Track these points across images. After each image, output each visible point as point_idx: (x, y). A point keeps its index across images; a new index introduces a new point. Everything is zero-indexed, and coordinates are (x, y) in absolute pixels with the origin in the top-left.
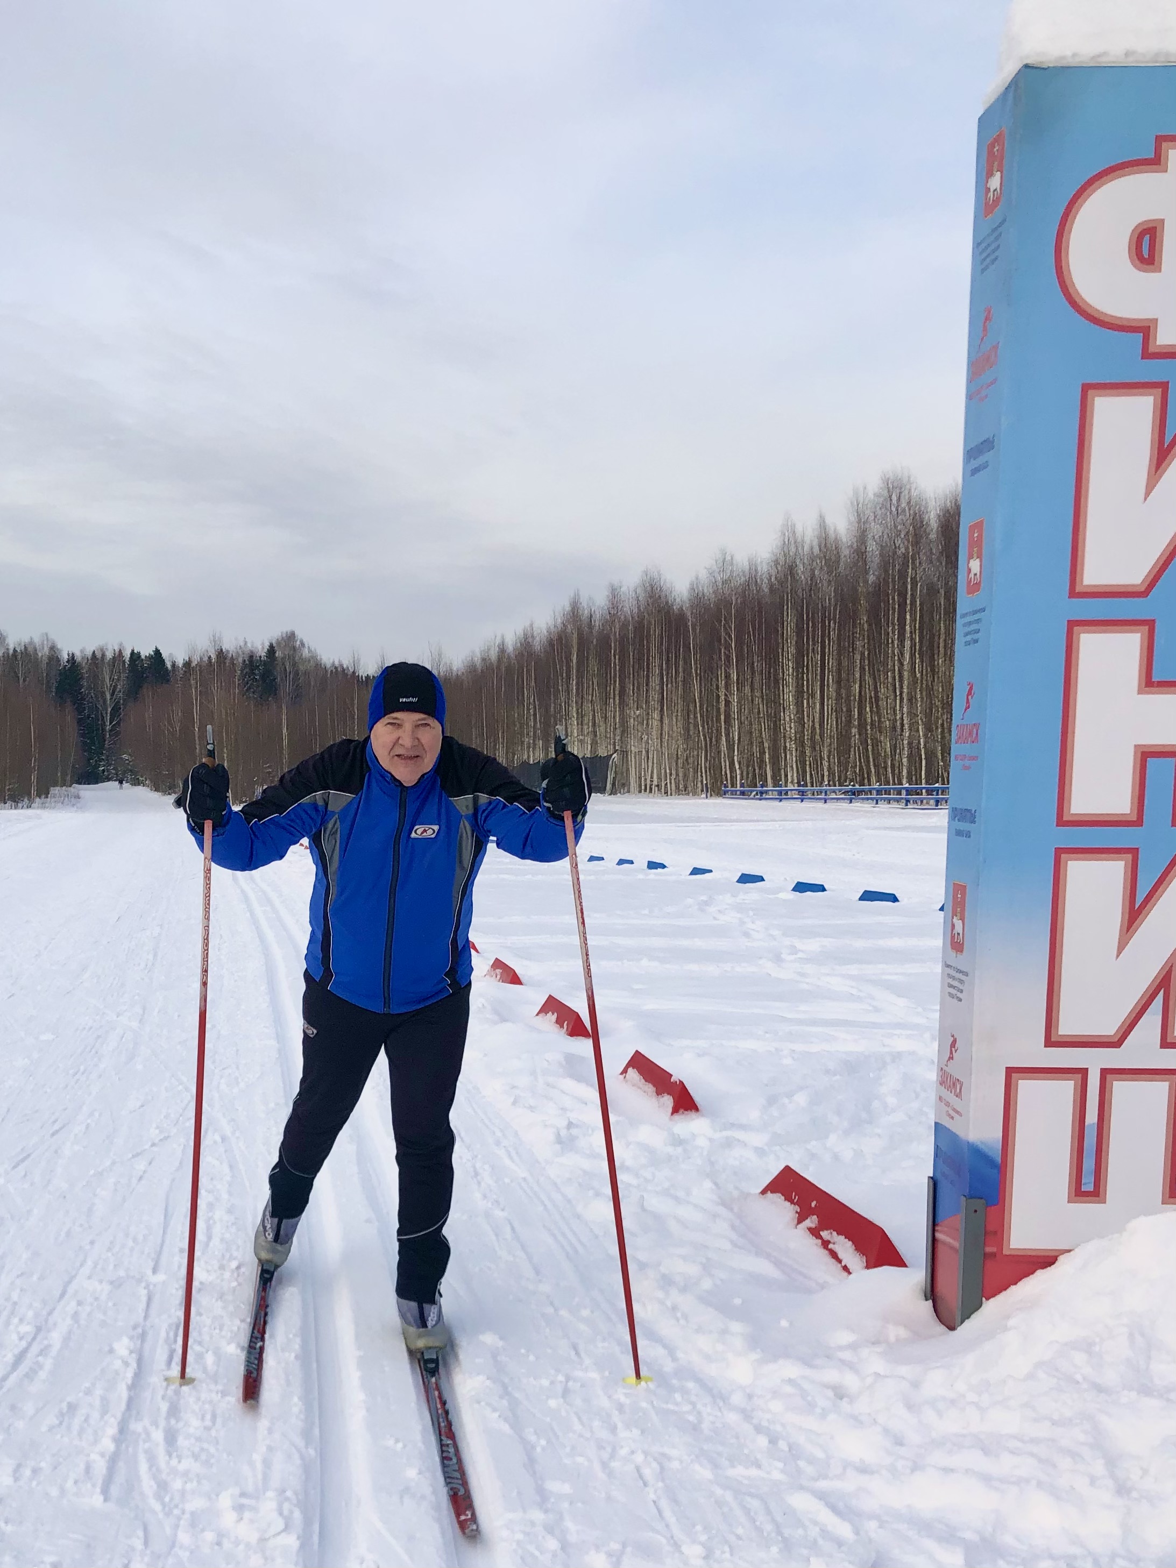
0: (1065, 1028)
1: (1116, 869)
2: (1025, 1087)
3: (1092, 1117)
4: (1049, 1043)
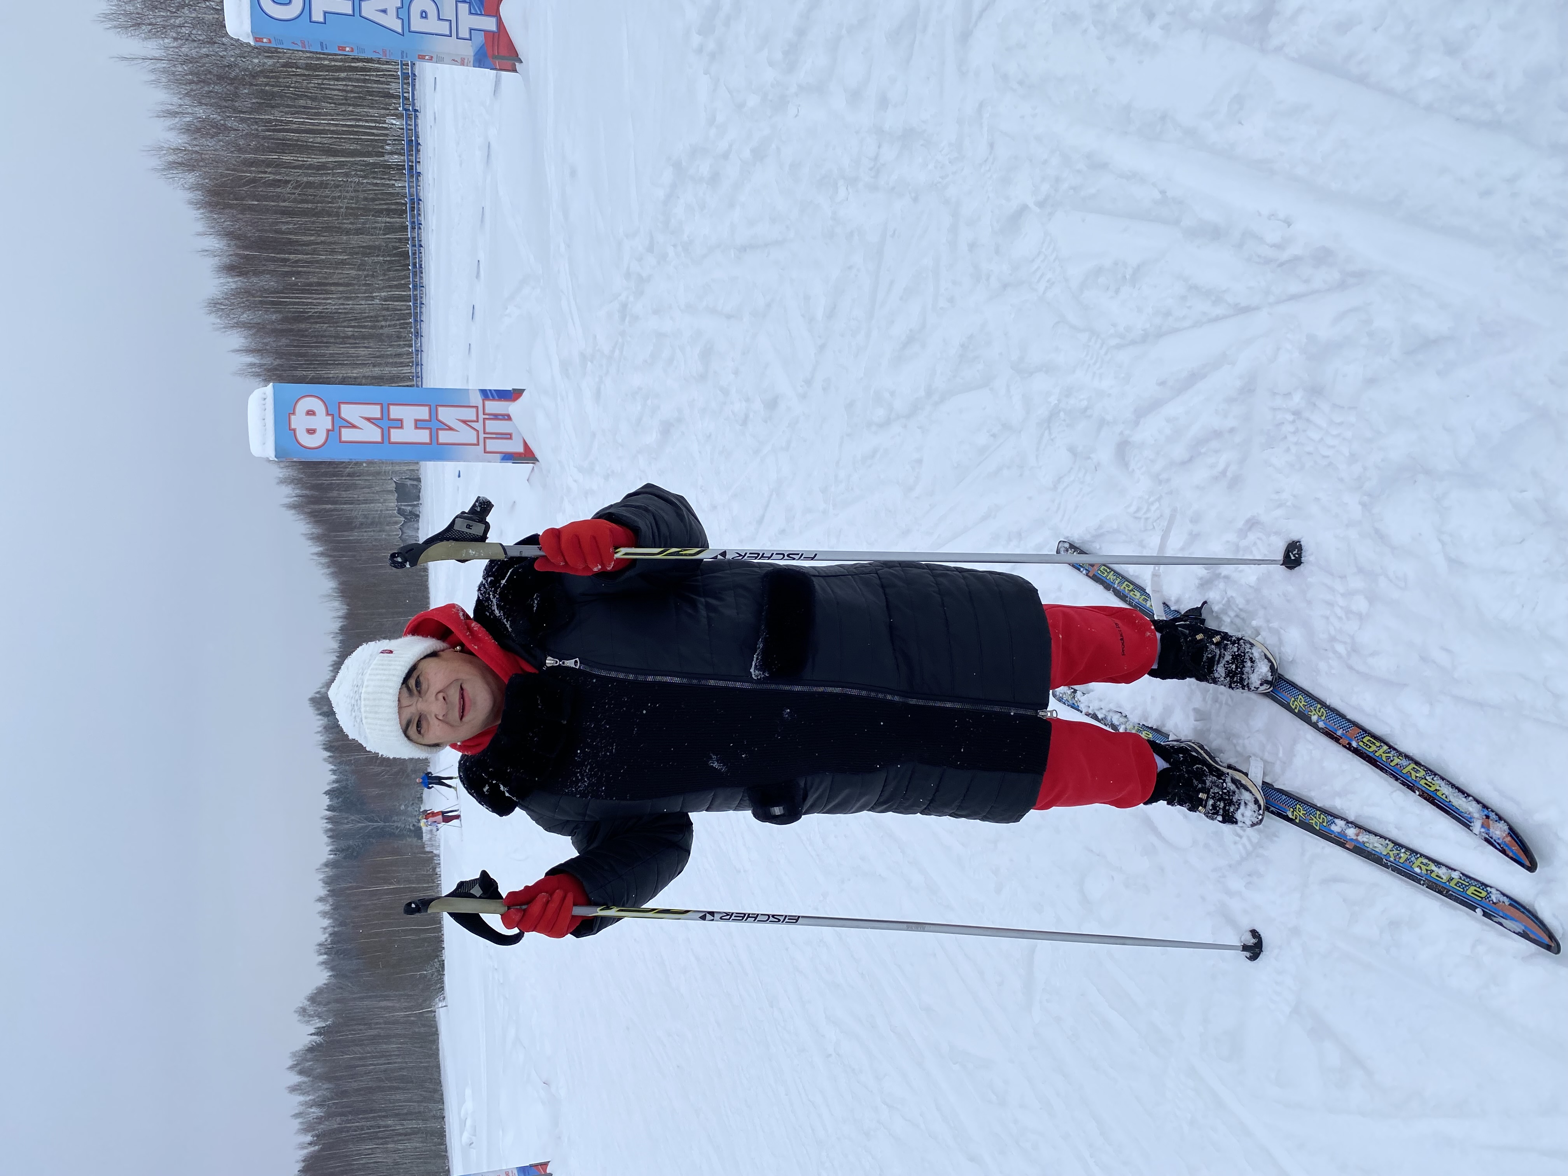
0: (475, 442)
1: (440, 432)
2: (488, 449)
3: (494, 436)
4: (478, 445)
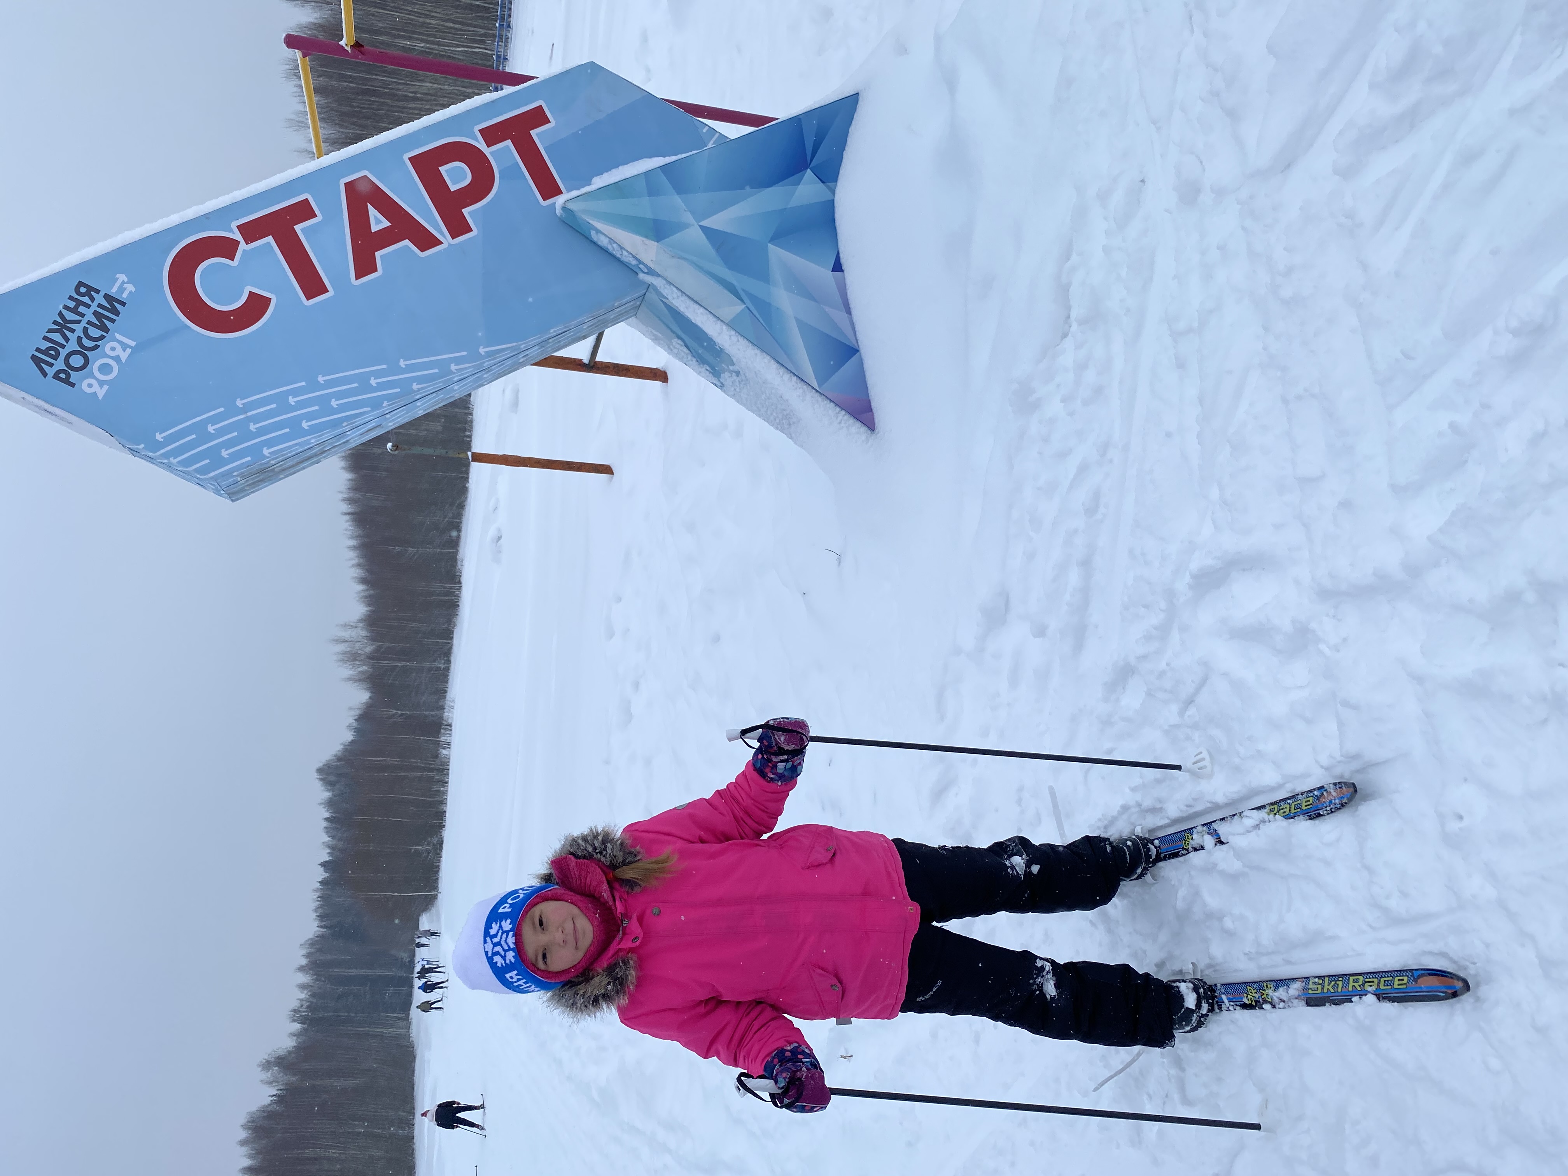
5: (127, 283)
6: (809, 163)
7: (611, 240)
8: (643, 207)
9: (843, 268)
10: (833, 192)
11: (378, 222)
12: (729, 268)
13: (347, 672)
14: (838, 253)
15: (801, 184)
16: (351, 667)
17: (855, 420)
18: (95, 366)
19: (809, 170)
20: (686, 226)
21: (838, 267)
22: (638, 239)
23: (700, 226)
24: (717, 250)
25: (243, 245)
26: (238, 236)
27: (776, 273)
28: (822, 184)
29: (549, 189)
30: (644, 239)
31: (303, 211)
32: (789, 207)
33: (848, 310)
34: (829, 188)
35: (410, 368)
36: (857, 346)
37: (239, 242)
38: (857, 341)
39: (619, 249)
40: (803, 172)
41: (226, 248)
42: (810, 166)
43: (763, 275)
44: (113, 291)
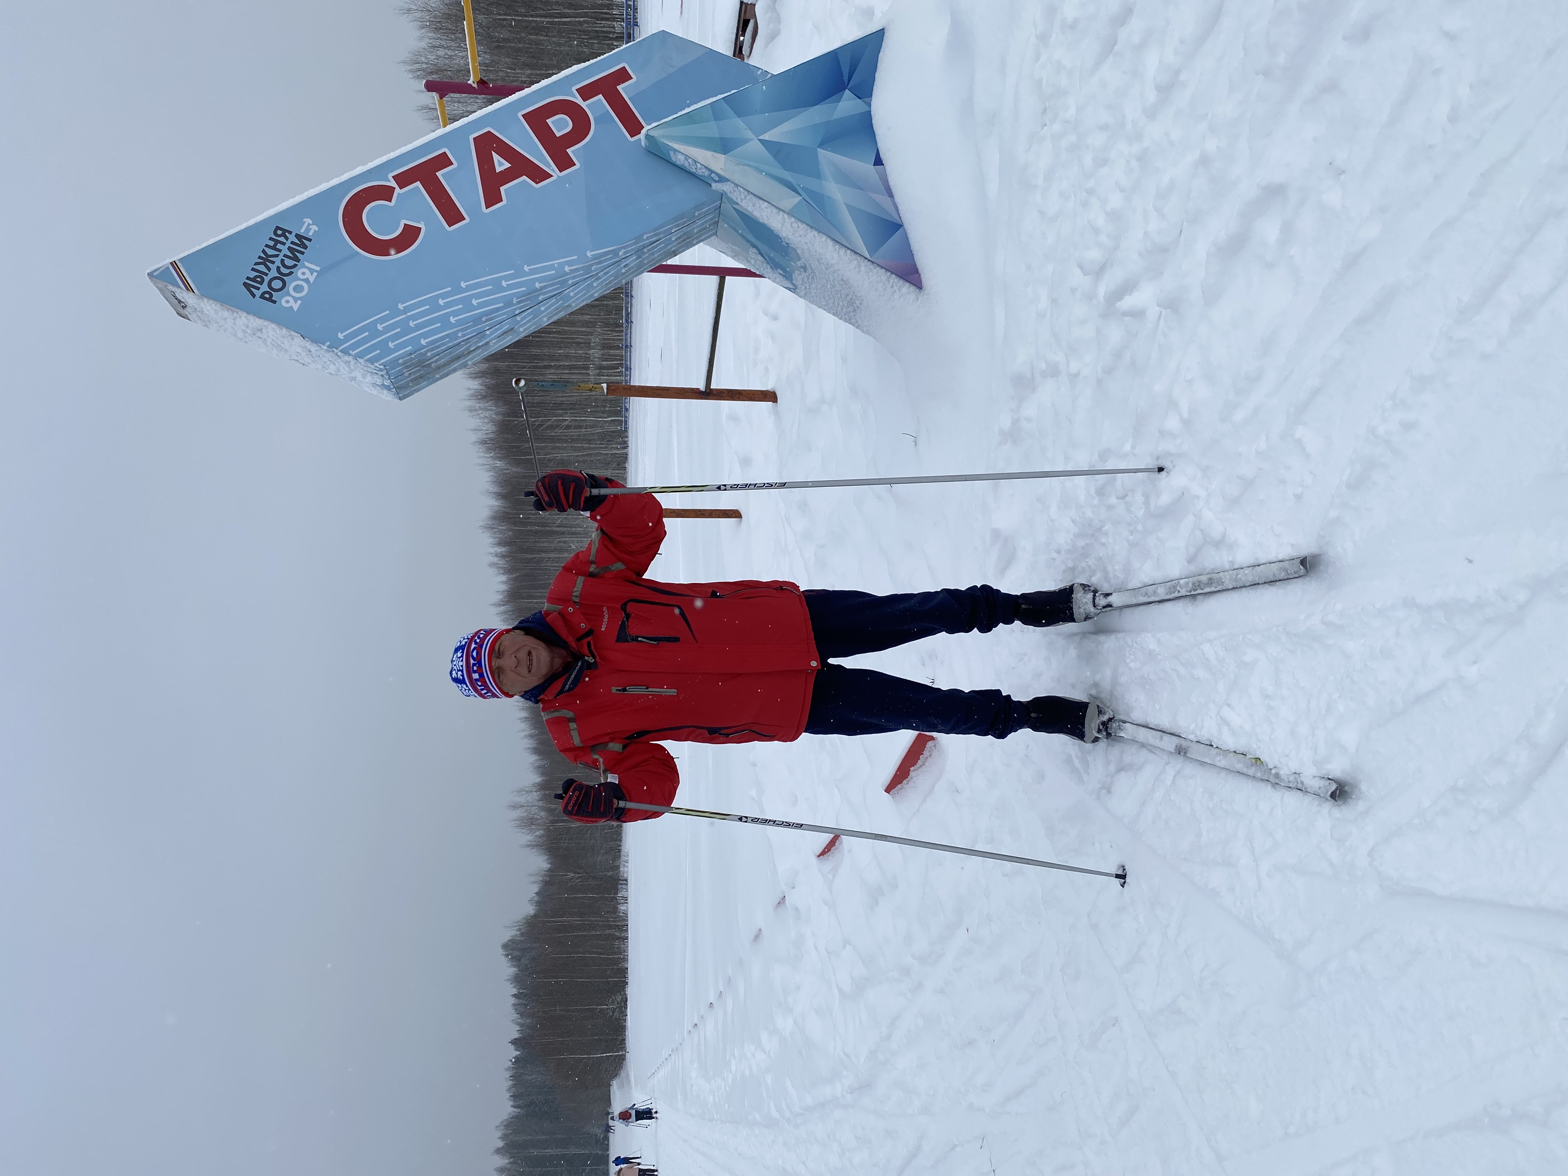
5: (312, 225)
6: (846, 85)
7: (687, 157)
8: (711, 129)
9: (883, 163)
10: (870, 105)
11: (501, 164)
12: (786, 170)
13: (526, 837)
14: (878, 150)
15: (841, 101)
16: (528, 832)
17: (904, 282)
18: (291, 287)
19: (847, 90)
20: (746, 141)
21: (878, 161)
22: (709, 154)
23: (761, 141)
24: (775, 156)
25: (398, 190)
26: (393, 184)
27: (826, 169)
28: (859, 100)
29: (634, 127)
30: (714, 153)
31: (443, 161)
32: (832, 119)
33: (891, 195)
34: (866, 103)
35: (532, 271)
36: (900, 221)
37: (394, 188)
38: (900, 218)
39: (694, 164)
40: (843, 92)
41: (385, 193)
42: (849, 86)
43: (817, 174)
44: (302, 232)
